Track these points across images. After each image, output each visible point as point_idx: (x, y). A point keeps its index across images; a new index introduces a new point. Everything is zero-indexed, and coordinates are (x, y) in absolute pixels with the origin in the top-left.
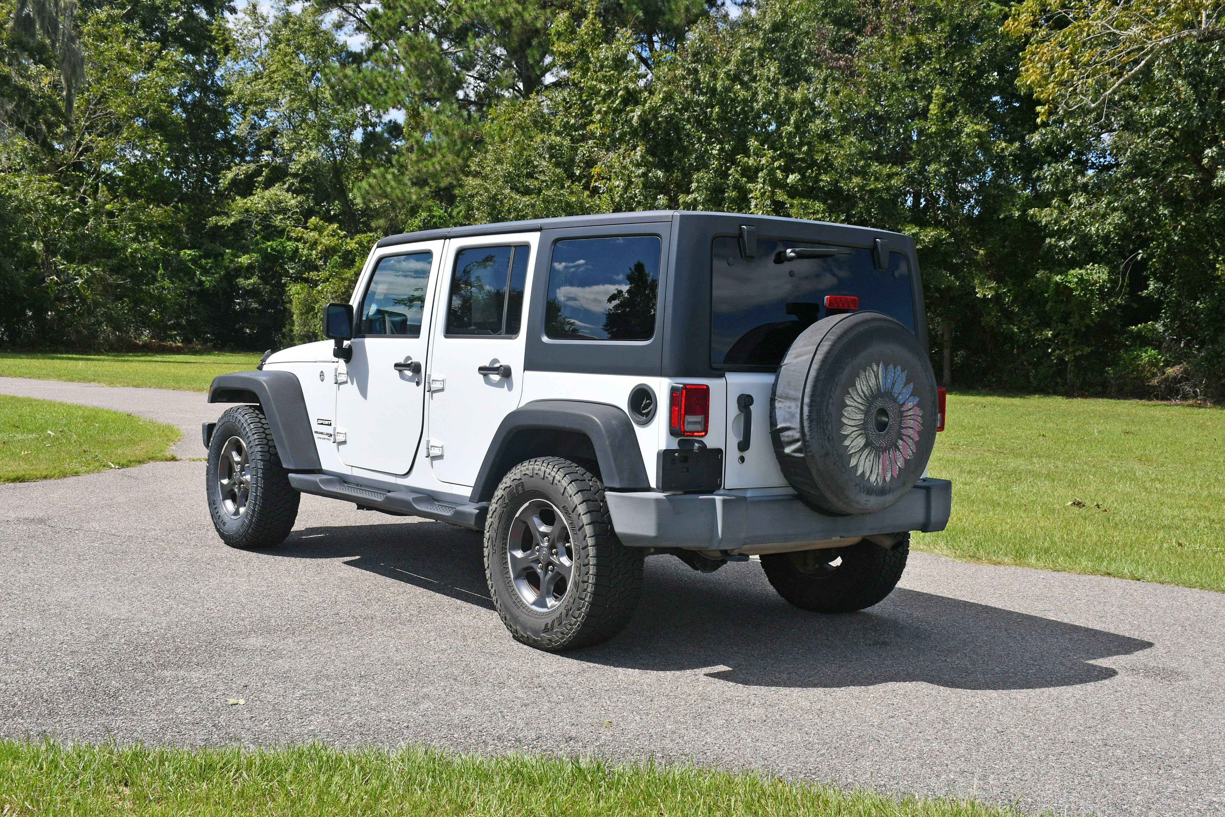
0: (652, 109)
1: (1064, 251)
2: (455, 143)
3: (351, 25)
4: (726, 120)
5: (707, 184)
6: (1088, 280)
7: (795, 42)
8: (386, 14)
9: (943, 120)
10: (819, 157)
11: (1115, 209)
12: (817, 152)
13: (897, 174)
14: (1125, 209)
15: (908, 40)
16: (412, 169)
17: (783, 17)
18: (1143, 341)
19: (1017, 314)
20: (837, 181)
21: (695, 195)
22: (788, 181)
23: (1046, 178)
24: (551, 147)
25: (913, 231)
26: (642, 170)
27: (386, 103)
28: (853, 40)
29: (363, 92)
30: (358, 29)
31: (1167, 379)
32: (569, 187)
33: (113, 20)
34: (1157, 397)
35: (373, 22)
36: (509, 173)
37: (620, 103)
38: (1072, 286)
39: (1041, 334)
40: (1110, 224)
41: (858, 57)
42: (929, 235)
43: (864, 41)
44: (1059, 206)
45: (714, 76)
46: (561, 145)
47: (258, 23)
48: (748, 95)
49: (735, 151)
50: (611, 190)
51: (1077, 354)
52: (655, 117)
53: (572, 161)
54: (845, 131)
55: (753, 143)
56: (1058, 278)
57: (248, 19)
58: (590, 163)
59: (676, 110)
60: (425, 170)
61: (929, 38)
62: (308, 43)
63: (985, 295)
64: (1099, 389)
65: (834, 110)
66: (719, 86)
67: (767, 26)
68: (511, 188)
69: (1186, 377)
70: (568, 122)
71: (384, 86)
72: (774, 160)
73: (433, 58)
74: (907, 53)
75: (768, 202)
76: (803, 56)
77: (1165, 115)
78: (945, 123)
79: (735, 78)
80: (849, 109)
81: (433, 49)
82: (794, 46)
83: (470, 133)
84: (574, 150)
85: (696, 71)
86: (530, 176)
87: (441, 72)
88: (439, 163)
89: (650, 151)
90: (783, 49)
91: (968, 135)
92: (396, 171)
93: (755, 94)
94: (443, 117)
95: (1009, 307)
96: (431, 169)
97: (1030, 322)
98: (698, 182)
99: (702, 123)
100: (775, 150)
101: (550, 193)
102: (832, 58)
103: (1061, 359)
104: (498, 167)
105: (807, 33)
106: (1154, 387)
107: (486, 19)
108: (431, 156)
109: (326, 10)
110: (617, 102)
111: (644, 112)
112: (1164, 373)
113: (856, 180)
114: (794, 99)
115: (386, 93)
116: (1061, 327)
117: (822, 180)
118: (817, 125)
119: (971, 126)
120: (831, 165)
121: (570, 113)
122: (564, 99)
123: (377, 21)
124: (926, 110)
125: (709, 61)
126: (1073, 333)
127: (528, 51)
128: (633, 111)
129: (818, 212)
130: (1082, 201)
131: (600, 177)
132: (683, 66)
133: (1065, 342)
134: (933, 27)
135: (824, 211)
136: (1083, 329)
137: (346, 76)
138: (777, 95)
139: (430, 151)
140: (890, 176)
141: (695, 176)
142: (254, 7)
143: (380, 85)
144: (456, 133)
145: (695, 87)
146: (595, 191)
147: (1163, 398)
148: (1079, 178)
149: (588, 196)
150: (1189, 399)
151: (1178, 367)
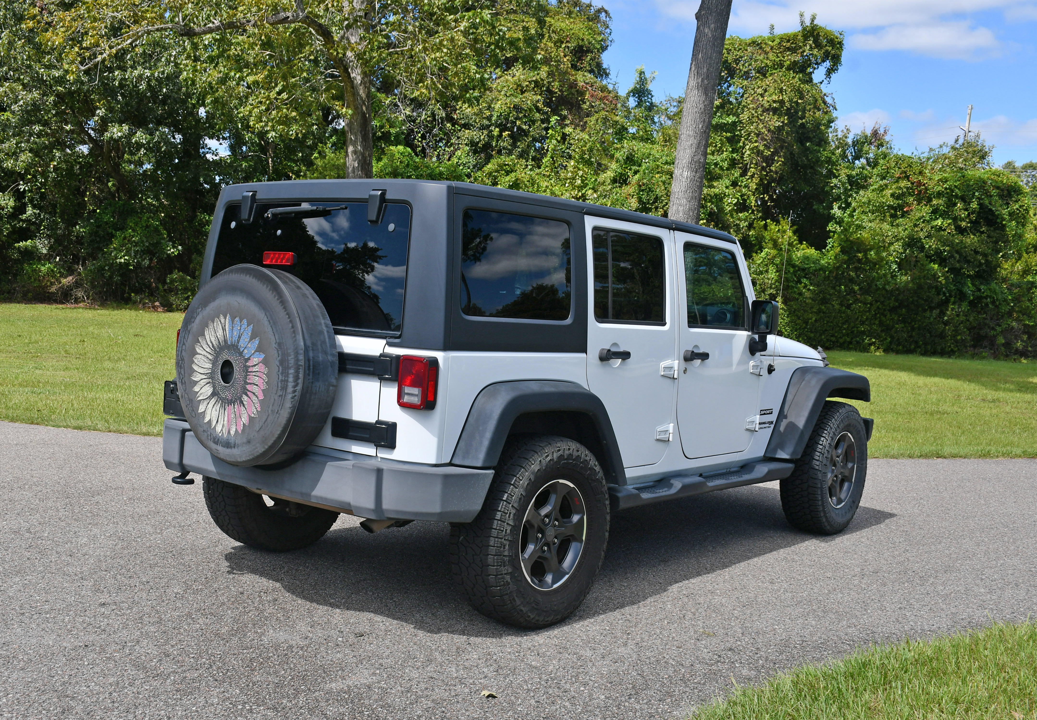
31: (62, 287)
34: (55, 301)
69: (77, 285)
106: (53, 293)
112: (60, 283)
150: (80, 302)
151: (71, 278)
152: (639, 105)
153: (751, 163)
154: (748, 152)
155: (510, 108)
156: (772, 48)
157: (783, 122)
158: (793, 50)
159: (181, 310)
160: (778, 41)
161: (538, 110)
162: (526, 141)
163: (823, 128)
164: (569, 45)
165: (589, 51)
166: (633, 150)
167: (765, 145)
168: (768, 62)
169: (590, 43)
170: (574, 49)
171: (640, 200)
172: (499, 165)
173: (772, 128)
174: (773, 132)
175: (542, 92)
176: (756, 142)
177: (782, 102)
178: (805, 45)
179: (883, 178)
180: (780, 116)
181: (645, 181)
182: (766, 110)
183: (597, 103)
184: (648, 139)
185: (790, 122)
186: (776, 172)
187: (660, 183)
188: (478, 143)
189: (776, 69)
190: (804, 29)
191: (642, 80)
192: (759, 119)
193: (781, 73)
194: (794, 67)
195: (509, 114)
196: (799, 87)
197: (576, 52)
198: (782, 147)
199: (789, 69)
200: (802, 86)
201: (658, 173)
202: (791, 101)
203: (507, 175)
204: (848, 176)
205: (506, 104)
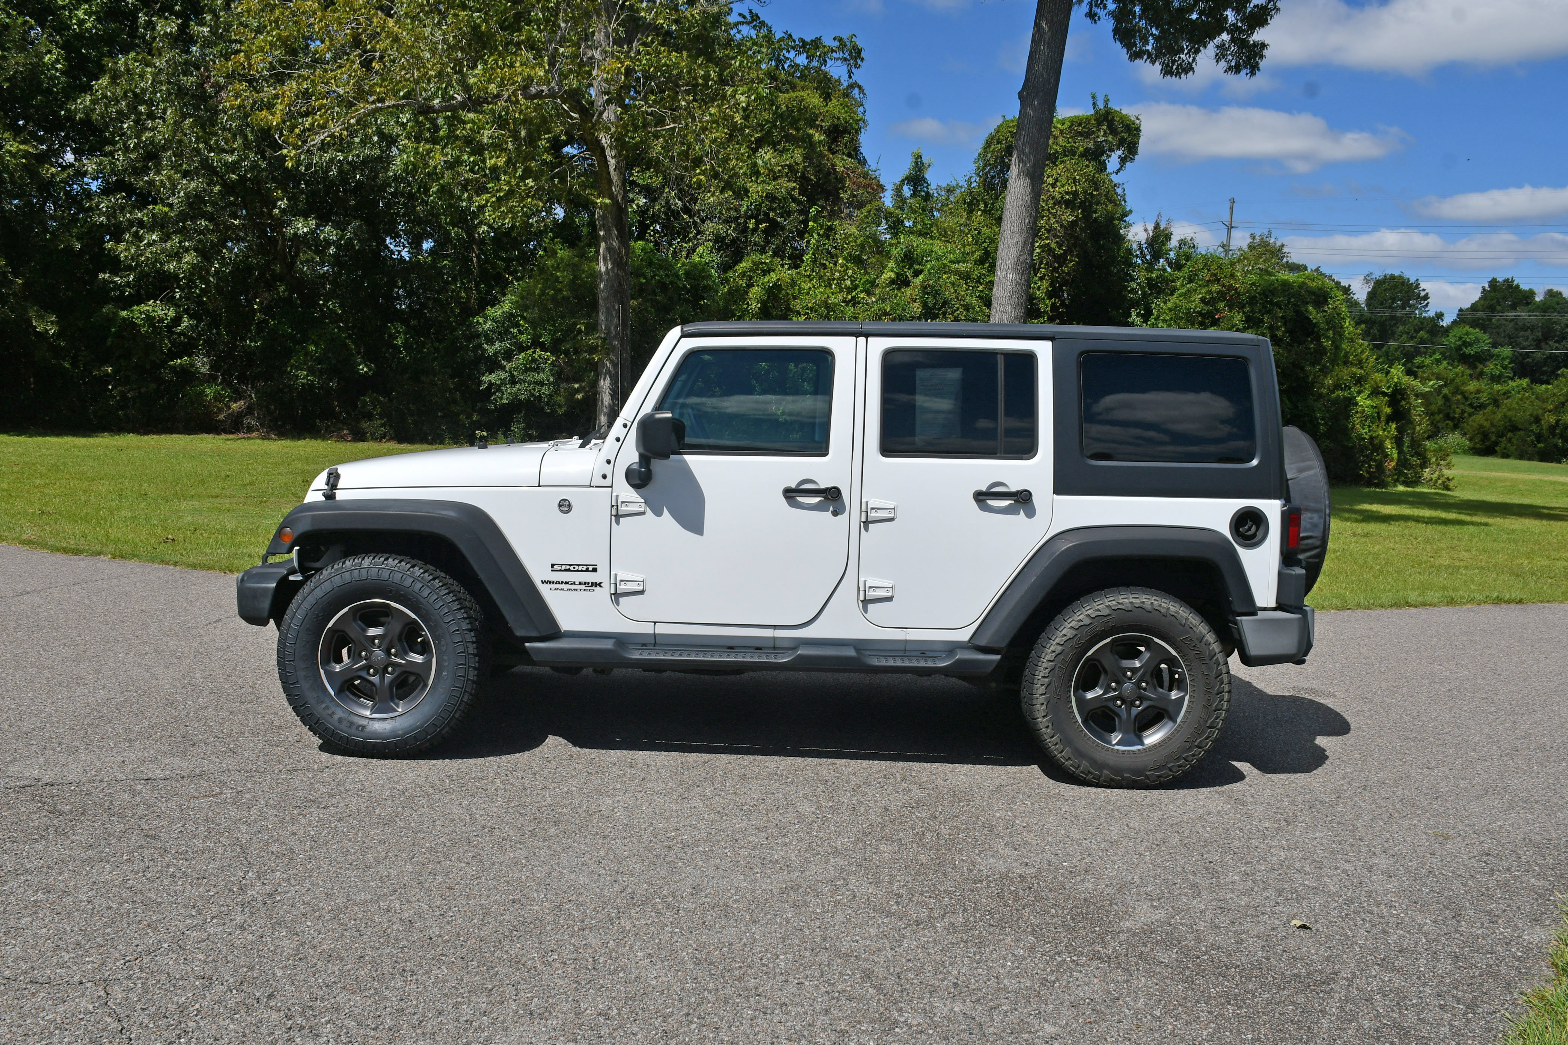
1: (118, 287)
31: (231, 414)
38: (138, 322)
39: (99, 370)
56: (124, 313)
63: (47, 331)
69: (249, 410)
95: (54, 341)
112: (230, 408)
150: (253, 431)
151: (242, 402)
152: (914, 195)
153: (1041, 263)
154: (1038, 250)
155: (762, 197)
156: (1062, 132)
157: (1077, 216)
158: (1086, 135)
159: (376, 439)
160: (1068, 124)
161: (794, 200)
162: (781, 236)
163: (1116, 222)
164: (823, 124)
165: (846, 131)
166: (913, 246)
167: (1057, 242)
168: (1058, 148)
169: (847, 122)
170: (828, 129)
171: (925, 305)
172: (754, 263)
173: (1065, 223)
174: (1066, 228)
175: (797, 178)
176: (1047, 238)
177: (1075, 194)
178: (1099, 130)
179: (1191, 281)
180: (1074, 208)
181: (931, 282)
182: (1057, 203)
183: (860, 191)
184: (928, 234)
185: (1084, 217)
186: (1069, 274)
187: (948, 285)
188: (724, 238)
189: (1067, 156)
190: (1097, 112)
191: (919, 166)
192: (1050, 213)
193: (1073, 161)
194: (1086, 154)
195: (760, 205)
196: (1094, 177)
197: (830, 132)
198: (1075, 245)
199: (1082, 155)
200: (1097, 175)
201: (945, 273)
202: (1085, 192)
203: (764, 275)
204: (1147, 279)
205: (758, 192)
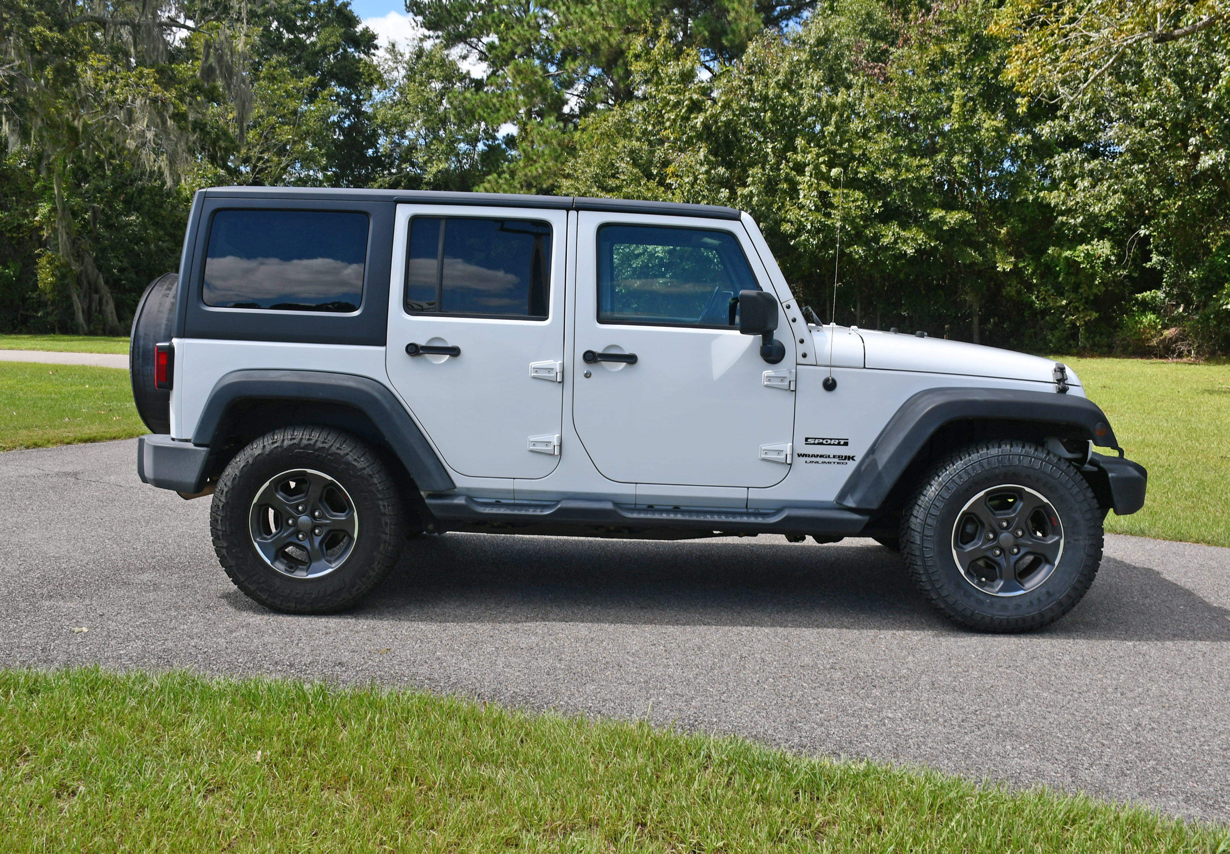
0: (712, 116)
2: (555, 150)
3: (474, 56)
4: (778, 122)
5: (761, 179)
6: (1094, 255)
7: (836, 54)
8: (501, 45)
9: (964, 118)
10: (857, 153)
11: (1115, 192)
12: (856, 148)
13: (925, 165)
14: (1124, 192)
15: (933, 49)
16: (520, 174)
17: (826, 33)
18: (1145, 306)
19: (1035, 285)
20: (874, 173)
21: (751, 188)
22: (832, 174)
23: (1056, 165)
24: (632, 152)
25: (940, 214)
26: (704, 169)
27: (498, 119)
28: (886, 51)
29: (480, 110)
30: (480, 59)
32: (645, 184)
33: (281, 64)
34: (1156, 356)
35: (490, 52)
36: (597, 174)
37: (686, 112)
40: (1111, 204)
41: (891, 65)
42: (954, 217)
43: (896, 52)
44: (1066, 189)
45: (767, 85)
46: (640, 150)
47: (396, 58)
48: (796, 101)
49: (785, 149)
50: (682, 186)
51: (1086, 319)
52: (716, 122)
53: (650, 163)
54: (879, 129)
55: (800, 142)
57: (388, 56)
58: (666, 163)
59: (734, 115)
60: (529, 174)
61: (952, 47)
62: (437, 73)
64: (1105, 349)
65: (870, 112)
66: (771, 93)
67: (812, 41)
68: (598, 187)
70: (646, 129)
71: (498, 105)
72: (818, 155)
73: (536, 81)
74: (933, 61)
75: (815, 193)
76: (844, 66)
77: (1155, 109)
78: (966, 120)
79: (785, 86)
80: (883, 110)
81: (536, 72)
82: (836, 57)
83: (566, 141)
84: (652, 152)
85: (750, 82)
86: (613, 176)
87: (543, 92)
88: (542, 168)
89: (713, 152)
90: (827, 60)
91: (987, 130)
92: (508, 176)
93: (801, 100)
94: (543, 129)
96: (535, 173)
97: (1046, 292)
98: (753, 176)
99: (758, 125)
100: (820, 147)
101: (629, 190)
102: (867, 67)
103: (1073, 323)
104: (587, 170)
105: (848, 46)
106: (1154, 347)
107: (577, 44)
108: (535, 162)
109: (453, 45)
110: (683, 111)
111: (706, 118)
113: (890, 172)
114: (835, 103)
115: (499, 110)
116: (1072, 296)
117: (860, 172)
118: (856, 125)
119: (988, 122)
120: (869, 159)
121: (649, 122)
122: (644, 110)
123: (494, 52)
124: (949, 109)
125: (762, 73)
126: (1084, 300)
127: (614, 70)
128: (696, 118)
129: (858, 199)
130: (1086, 184)
131: (675, 175)
132: (740, 78)
133: (1076, 308)
134: (955, 37)
135: (863, 199)
136: (1092, 298)
137: (465, 99)
138: (820, 100)
139: (535, 158)
140: (920, 167)
141: (750, 172)
142: (393, 45)
143: (494, 105)
144: (554, 142)
145: (750, 96)
146: (669, 187)
147: (1161, 357)
148: (1086, 164)
149: (663, 192)
